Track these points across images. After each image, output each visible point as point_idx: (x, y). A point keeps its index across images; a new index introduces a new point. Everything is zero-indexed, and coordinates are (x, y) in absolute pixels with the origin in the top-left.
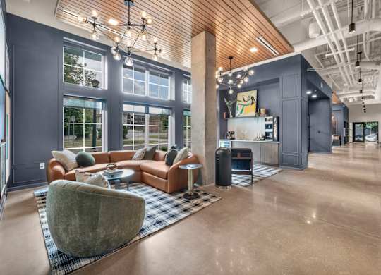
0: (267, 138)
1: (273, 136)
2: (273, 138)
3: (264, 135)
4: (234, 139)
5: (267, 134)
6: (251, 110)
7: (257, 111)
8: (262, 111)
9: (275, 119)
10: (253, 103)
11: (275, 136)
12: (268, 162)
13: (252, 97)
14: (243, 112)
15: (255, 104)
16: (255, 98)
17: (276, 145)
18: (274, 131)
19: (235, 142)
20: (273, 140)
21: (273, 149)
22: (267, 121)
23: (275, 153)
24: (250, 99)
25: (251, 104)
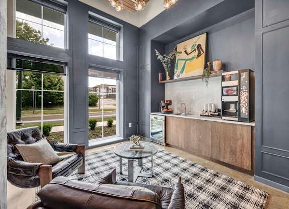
0: (225, 114)
1: (239, 110)
2: (238, 114)
3: (220, 107)
4: (171, 112)
5: (225, 105)
6: (197, 67)
7: (206, 66)
8: (216, 65)
9: (245, 76)
10: (198, 56)
11: (244, 110)
12: (226, 161)
13: (199, 46)
14: (184, 72)
15: (203, 56)
16: (204, 47)
17: (245, 128)
18: (242, 101)
19: (171, 118)
20: (239, 119)
21: (239, 136)
22: (226, 80)
23: (243, 145)
24: (195, 50)
25: (196, 56)
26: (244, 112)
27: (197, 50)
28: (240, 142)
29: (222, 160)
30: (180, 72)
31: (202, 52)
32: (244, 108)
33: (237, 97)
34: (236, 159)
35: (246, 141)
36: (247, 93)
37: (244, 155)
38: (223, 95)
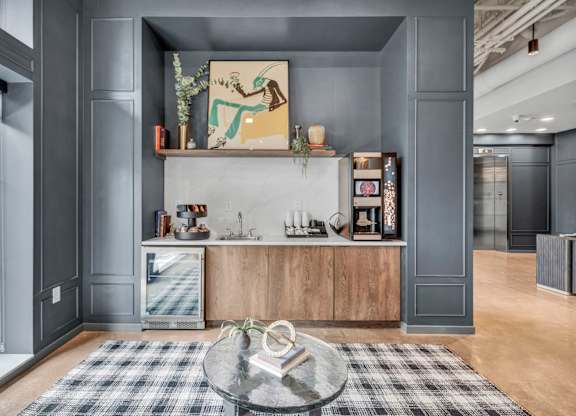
0: (357, 229)
1: (382, 222)
2: (381, 228)
8: (315, 134)
9: (389, 163)
10: (274, 105)
11: (390, 221)
12: (361, 317)
13: (273, 85)
14: (238, 137)
15: (284, 110)
16: (284, 88)
17: (392, 252)
18: (387, 205)
19: (225, 250)
20: (383, 237)
21: (382, 267)
22: (359, 166)
23: (388, 281)
24: (263, 90)
25: (268, 106)
26: (389, 224)
27: (268, 93)
28: (383, 278)
29: (353, 318)
30: (227, 134)
31: (281, 101)
32: (389, 217)
33: (379, 199)
34: (377, 309)
35: (392, 273)
36: (393, 193)
37: (390, 298)
38: (355, 195)
